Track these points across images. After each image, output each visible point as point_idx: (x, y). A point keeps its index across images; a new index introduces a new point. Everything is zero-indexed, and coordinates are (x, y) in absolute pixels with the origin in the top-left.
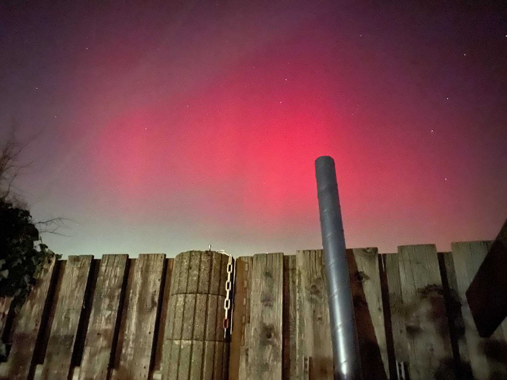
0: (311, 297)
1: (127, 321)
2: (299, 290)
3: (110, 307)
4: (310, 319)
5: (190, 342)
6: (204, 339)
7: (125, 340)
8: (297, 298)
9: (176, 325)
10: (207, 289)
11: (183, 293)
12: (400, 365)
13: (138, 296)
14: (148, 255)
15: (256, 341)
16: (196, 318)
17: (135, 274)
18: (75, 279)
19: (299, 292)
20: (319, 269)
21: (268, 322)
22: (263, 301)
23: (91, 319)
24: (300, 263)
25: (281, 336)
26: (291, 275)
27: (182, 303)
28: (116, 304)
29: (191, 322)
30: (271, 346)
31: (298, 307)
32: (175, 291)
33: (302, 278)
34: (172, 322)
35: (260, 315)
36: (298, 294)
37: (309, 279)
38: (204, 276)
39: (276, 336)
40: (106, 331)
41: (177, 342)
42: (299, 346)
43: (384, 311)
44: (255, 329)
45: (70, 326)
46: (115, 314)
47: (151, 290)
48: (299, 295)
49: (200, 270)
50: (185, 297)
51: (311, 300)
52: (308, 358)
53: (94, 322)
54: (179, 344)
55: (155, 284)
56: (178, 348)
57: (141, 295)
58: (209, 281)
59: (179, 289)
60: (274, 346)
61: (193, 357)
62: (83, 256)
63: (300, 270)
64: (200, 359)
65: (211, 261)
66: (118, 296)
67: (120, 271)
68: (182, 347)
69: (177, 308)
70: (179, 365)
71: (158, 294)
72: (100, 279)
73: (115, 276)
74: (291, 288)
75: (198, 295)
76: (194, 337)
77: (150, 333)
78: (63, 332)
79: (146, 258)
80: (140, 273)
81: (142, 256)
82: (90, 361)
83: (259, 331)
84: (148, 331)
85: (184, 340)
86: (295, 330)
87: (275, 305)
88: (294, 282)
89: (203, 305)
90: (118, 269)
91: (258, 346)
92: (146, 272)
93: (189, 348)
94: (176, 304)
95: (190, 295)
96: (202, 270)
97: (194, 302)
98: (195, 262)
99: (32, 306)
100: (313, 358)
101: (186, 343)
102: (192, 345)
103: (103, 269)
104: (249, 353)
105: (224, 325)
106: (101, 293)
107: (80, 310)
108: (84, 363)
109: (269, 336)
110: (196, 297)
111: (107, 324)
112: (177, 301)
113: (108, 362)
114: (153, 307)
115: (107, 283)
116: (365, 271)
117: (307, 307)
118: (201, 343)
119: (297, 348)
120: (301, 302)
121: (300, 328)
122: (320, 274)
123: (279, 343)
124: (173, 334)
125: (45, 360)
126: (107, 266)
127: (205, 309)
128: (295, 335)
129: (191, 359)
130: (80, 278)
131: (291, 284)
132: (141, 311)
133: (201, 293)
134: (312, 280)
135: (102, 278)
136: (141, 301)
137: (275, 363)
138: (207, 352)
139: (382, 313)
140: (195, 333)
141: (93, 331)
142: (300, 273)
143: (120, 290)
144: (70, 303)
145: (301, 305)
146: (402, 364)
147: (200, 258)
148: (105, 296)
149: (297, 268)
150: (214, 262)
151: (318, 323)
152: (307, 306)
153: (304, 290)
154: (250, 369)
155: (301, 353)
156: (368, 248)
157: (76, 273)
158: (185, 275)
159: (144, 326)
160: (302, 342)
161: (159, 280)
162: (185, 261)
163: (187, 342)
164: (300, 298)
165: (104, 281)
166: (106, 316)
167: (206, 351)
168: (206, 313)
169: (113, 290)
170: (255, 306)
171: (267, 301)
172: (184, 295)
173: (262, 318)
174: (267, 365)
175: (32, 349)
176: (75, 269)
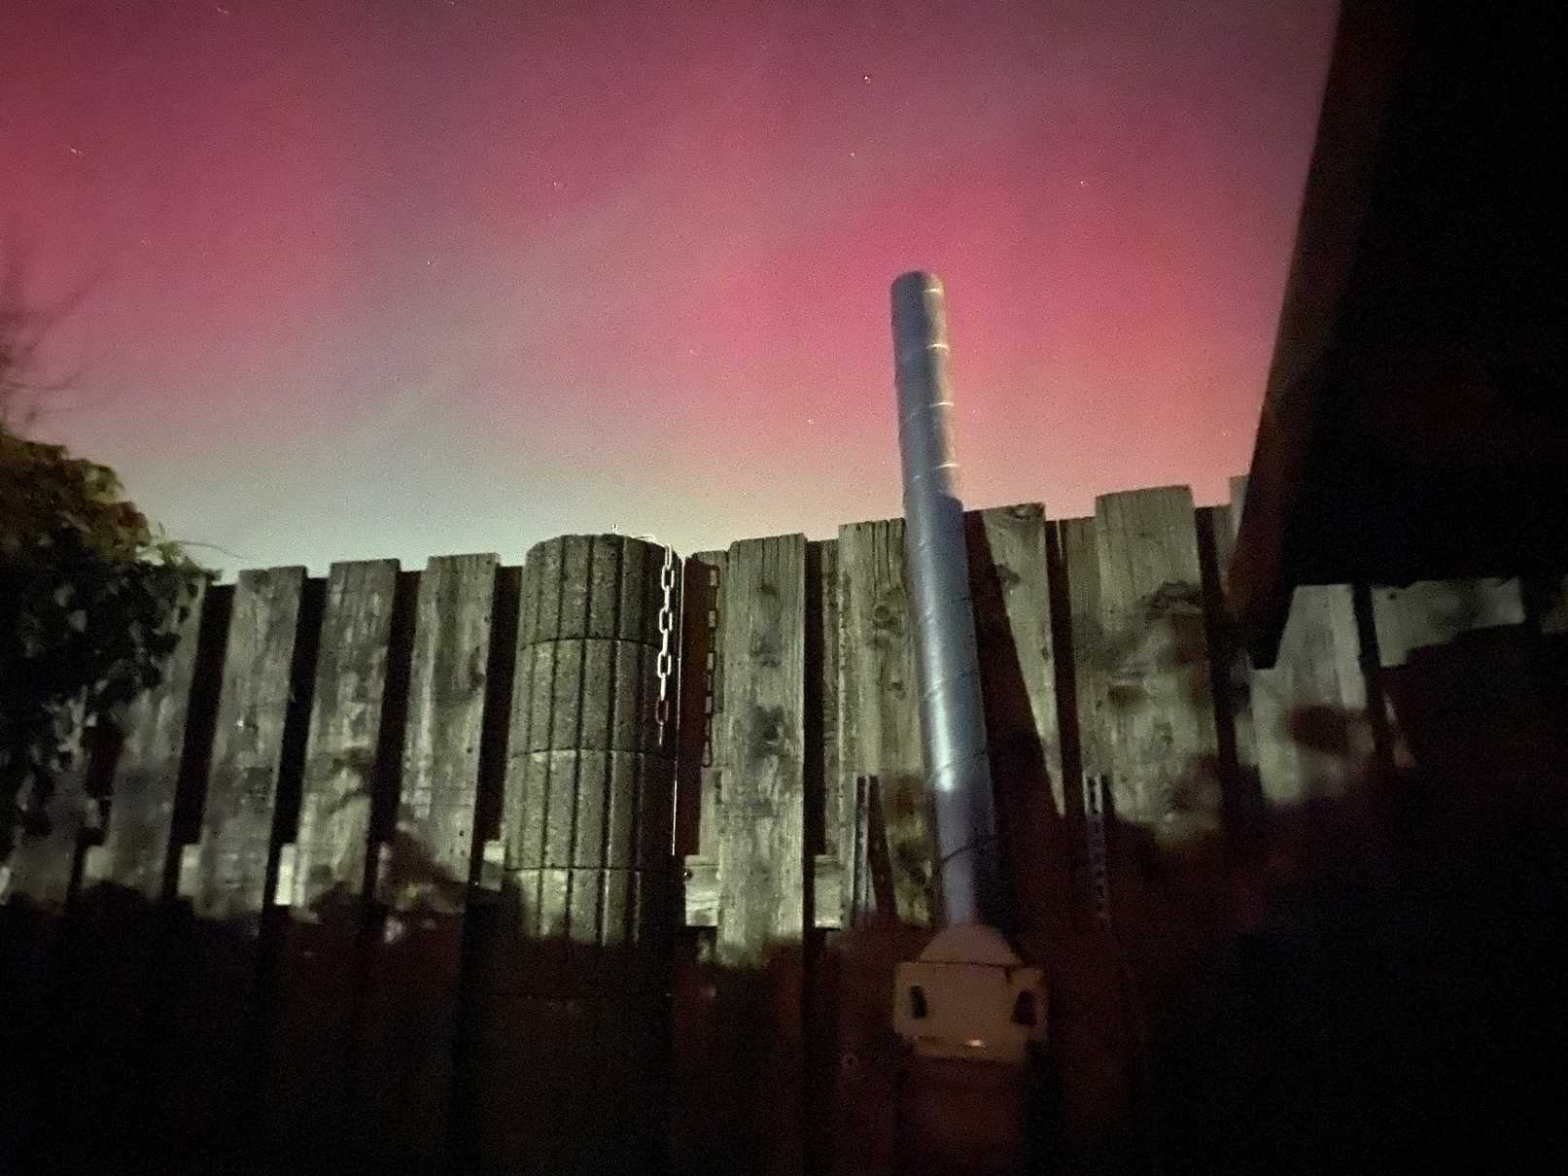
0: (876, 635)
1: (409, 726)
2: (845, 621)
3: (361, 695)
4: (872, 689)
5: (573, 754)
6: (609, 747)
7: (407, 770)
8: (841, 641)
9: (536, 715)
10: (610, 625)
11: (549, 640)
12: (1091, 783)
13: (432, 662)
14: (453, 559)
15: (739, 749)
16: (587, 697)
17: (421, 607)
18: (262, 628)
19: (844, 626)
20: (894, 566)
21: (767, 701)
22: (754, 654)
23: (314, 726)
24: (849, 557)
25: (801, 733)
26: (825, 590)
27: (549, 663)
28: (377, 686)
29: (572, 705)
30: (775, 759)
31: (842, 662)
32: (530, 637)
33: (853, 593)
34: (526, 712)
35: (749, 688)
36: (841, 631)
37: (870, 593)
38: (602, 595)
39: (790, 733)
40: (354, 753)
41: (539, 758)
42: (845, 754)
43: (1055, 656)
44: (737, 722)
45: (261, 746)
46: (374, 711)
47: (466, 645)
48: (845, 633)
49: (590, 581)
50: (556, 648)
51: (876, 643)
52: (867, 778)
53: (323, 734)
54: (545, 760)
55: (475, 628)
56: (544, 770)
57: (439, 656)
58: (617, 609)
59: (538, 632)
60: (784, 757)
61: (582, 790)
62: (281, 570)
63: (849, 572)
64: (601, 795)
65: (620, 559)
66: (380, 664)
67: (379, 604)
68: (553, 767)
69: (536, 677)
70: (546, 812)
71: (485, 654)
72: (328, 626)
73: (370, 615)
74: (826, 617)
75: (589, 641)
76: (584, 743)
77: (469, 751)
78: (244, 761)
79: (448, 566)
80: (434, 605)
81: (437, 562)
82: (319, 828)
83: (748, 726)
84: (466, 745)
85: (557, 750)
86: (835, 719)
87: (786, 662)
88: (833, 605)
89: (603, 664)
90: (376, 599)
91: (744, 763)
92: (450, 601)
93: (571, 766)
94: (533, 668)
95: (569, 642)
96: (596, 581)
97: (579, 658)
98: (578, 561)
99: (155, 703)
100: (879, 778)
101: (562, 756)
102: (578, 760)
103: (335, 598)
104: (723, 781)
105: (657, 716)
106: (335, 660)
107: (284, 706)
108: (305, 834)
109: (771, 734)
110: (584, 646)
111: (355, 735)
112: (535, 660)
113: (365, 825)
114: (474, 687)
115: (349, 635)
116: (1011, 563)
117: (866, 661)
118: (600, 755)
119: (841, 758)
120: (850, 648)
121: (848, 710)
122: (899, 580)
123: (798, 750)
124: (529, 740)
125: (205, 832)
126: (344, 592)
127: (607, 675)
128: (836, 730)
129: (576, 794)
130: (273, 626)
131: (826, 608)
132: (445, 698)
133: (597, 637)
134: (878, 597)
135: (334, 622)
136: (444, 671)
137: (787, 796)
138: (618, 779)
139: (1051, 661)
140: (584, 734)
141: (323, 755)
142: (848, 581)
143: (384, 650)
144: (254, 691)
145: (849, 656)
146: (1097, 779)
147: (591, 553)
148: (346, 668)
149: (841, 571)
150: (626, 559)
151: (892, 695)
152: (866, 658)
153: (857, 618)
154: (727, 817)
155: (849, 767)
156: (1021, 506)
157: (263, 614)
158: (552, 596)
159: (454, 735)
160: (851, 742)
161: (486, 619)
162: (549, 560)
163: (565, 753)
164: (847, 639)
165: (341, 630)
166: (353, 717)
167: (614, 774)
168: (612, 689)
169: (365, 651)
170: (736, 667)
171: (766, 653)
172: (551, 644)
173: (753, 692)
174: (768, 803)
175: (167, 807)
176: (260, 603)
